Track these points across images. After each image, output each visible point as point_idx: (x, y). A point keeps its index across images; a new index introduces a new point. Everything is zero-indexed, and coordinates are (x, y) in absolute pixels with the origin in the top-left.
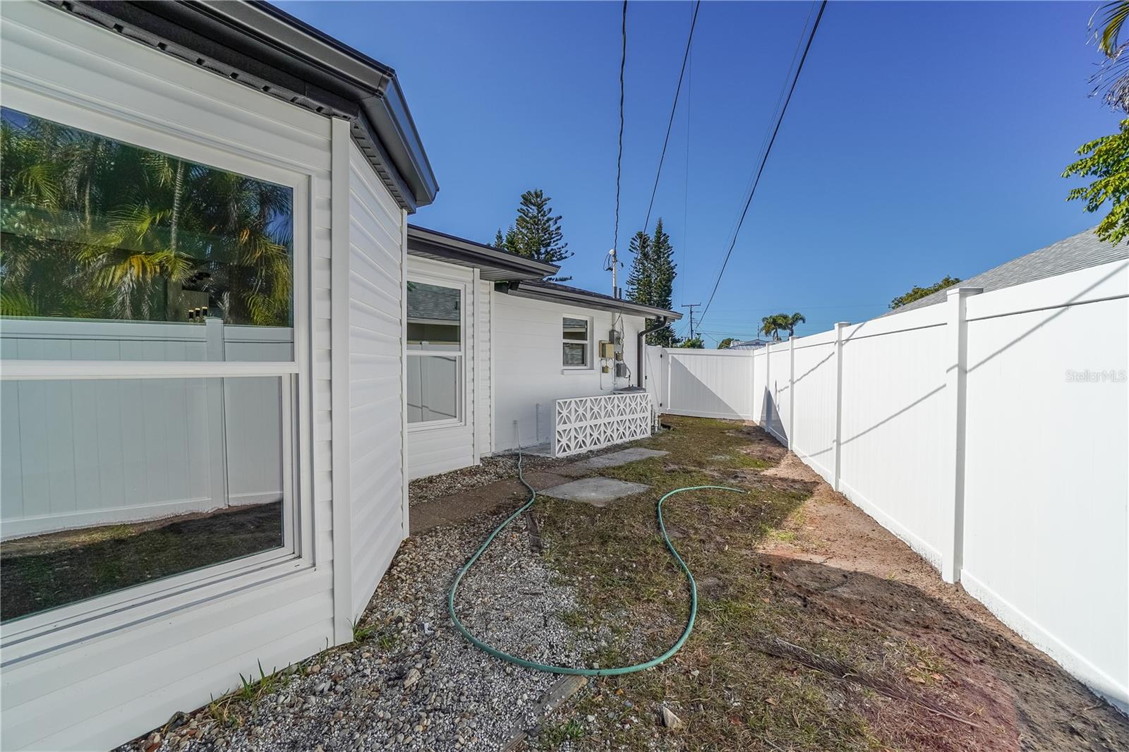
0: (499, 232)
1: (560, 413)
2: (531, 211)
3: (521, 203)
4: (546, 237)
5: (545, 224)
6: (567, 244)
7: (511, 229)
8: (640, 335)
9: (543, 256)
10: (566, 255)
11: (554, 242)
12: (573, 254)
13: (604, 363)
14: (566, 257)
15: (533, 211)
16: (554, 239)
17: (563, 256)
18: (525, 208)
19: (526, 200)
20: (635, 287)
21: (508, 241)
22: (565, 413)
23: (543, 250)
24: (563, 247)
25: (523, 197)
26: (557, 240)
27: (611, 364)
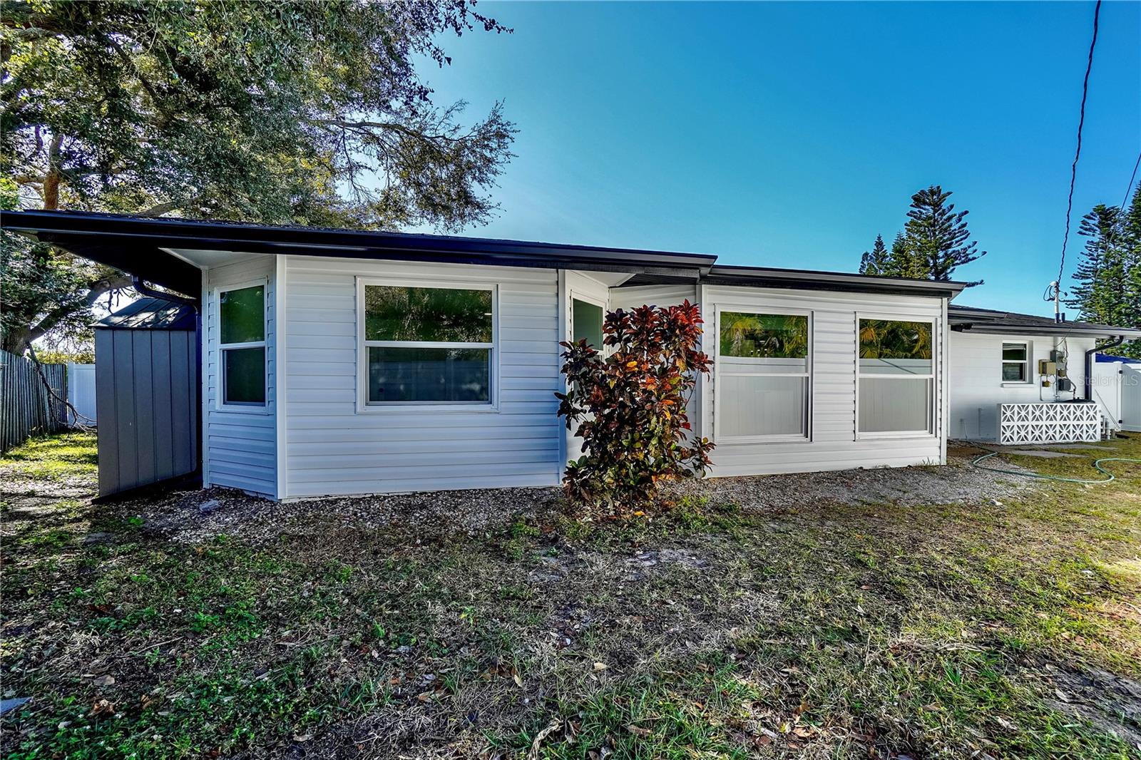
0: (879, 238)
1: (1004, 413)
2: (924, 212)
3: (912, 206)
4: (945, 238)
5: (943, 224)
6: (976, 243)
7: (899, 236)
8: (1088, 354)
9: (941, 260)
10: (974, 255)
11: (957, 242)
12: (985, 253)
13: (1044, 378)
14: (974, 258)
15: (928, 211)
16: (957, 239)
17: (970, 257)
18: (916, 210)
19: (919, 200)
20: (1090, 281)
21: (896, 250)
22: (1008, 413)
23: (941, 254)
24: (969, 247)
25: (915, 198)
26: (962, 239)
27: (1052, 379)
